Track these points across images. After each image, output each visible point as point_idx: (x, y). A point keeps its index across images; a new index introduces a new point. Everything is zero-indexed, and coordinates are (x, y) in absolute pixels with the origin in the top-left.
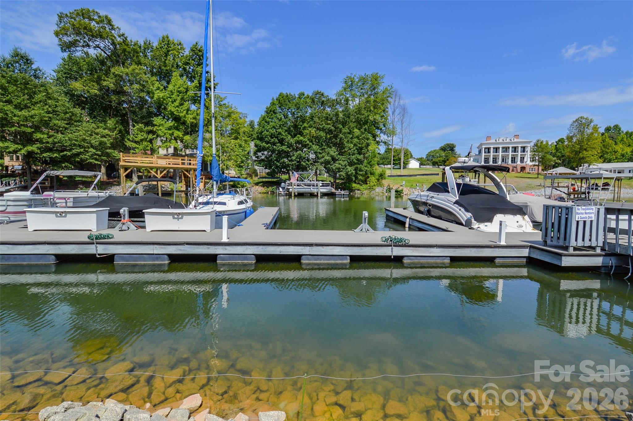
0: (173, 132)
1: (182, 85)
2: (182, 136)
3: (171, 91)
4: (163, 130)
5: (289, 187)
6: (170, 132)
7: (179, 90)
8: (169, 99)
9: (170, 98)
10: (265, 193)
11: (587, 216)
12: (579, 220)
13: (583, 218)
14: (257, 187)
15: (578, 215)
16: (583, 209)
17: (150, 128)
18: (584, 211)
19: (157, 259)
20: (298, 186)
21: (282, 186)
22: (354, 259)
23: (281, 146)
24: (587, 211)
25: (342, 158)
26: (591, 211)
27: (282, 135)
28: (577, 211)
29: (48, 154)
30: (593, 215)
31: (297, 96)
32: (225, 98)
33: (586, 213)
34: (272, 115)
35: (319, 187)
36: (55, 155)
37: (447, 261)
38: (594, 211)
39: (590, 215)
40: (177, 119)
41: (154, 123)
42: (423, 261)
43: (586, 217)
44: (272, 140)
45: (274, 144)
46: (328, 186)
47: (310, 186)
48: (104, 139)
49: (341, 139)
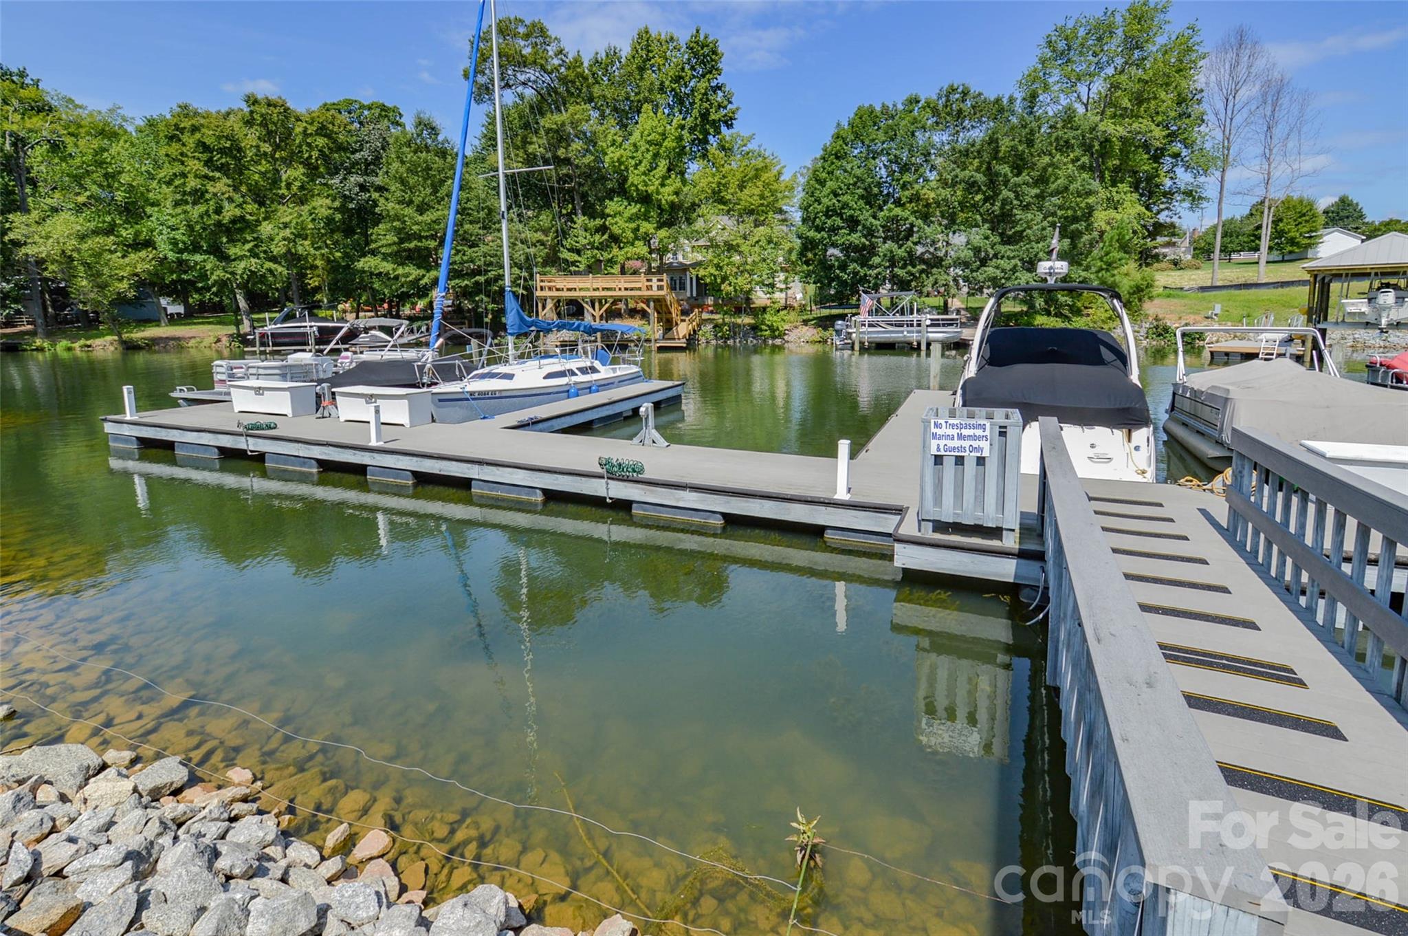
0: (638, 226)
1: (653, 129)
2: (654, 231)
3: (635, 145)
4: (621, 223)
5: (850, 331)
6: (633, 225)
7: (649, 138)
8: (630, 160)
9: (633, 158)
10: (820, 342)
11: (966, 444)
12: (942, 453)
13: (953, 449)
14: (806, 328)
15: (938, 442)
16: (953, 426)
17: (599, 222)
18: (955, 432)
19: (303, 465)
20: (870, 326)
21: (837, 327)
22: (551, 496)
23: (849, 234)
24: (965, 432)
25: (1006, 252)
26: (979, 432)
27: (851, 208)
28: (933, 430)
29: (457, 281)
30: (985, 445)
31: (900, 107)
32: (752, 137)
33: (960, 437)
34: (833, 163)
35: (923, 328)
36: (466, 282)
37: (718, 522)
38: (987, 433)
39: (975, 444)
40: (645, 199)
41: (607, 211)
42: (667, 515)
43: (963, 449)
44: (829, 222)
45: (834, 230)
46: (952, 325)
47: (902, 326)
48: (532, 250)
49: (1005, 202)
